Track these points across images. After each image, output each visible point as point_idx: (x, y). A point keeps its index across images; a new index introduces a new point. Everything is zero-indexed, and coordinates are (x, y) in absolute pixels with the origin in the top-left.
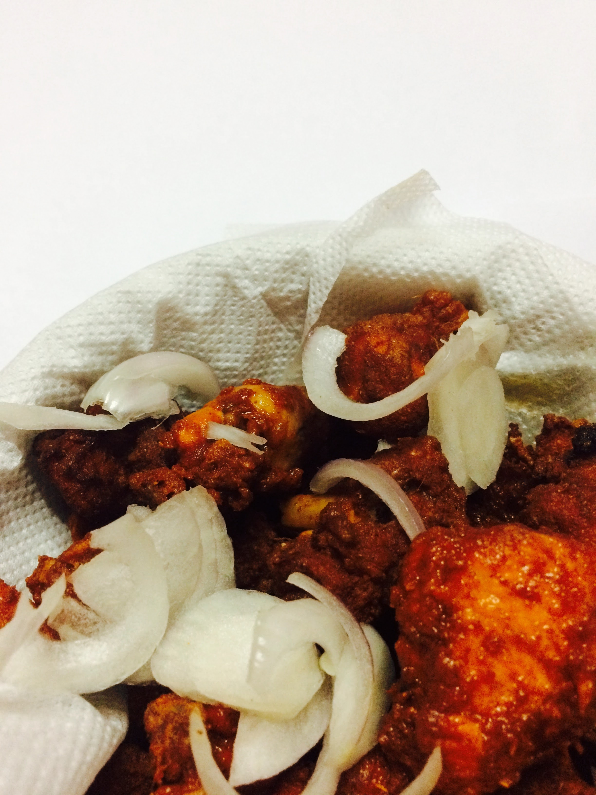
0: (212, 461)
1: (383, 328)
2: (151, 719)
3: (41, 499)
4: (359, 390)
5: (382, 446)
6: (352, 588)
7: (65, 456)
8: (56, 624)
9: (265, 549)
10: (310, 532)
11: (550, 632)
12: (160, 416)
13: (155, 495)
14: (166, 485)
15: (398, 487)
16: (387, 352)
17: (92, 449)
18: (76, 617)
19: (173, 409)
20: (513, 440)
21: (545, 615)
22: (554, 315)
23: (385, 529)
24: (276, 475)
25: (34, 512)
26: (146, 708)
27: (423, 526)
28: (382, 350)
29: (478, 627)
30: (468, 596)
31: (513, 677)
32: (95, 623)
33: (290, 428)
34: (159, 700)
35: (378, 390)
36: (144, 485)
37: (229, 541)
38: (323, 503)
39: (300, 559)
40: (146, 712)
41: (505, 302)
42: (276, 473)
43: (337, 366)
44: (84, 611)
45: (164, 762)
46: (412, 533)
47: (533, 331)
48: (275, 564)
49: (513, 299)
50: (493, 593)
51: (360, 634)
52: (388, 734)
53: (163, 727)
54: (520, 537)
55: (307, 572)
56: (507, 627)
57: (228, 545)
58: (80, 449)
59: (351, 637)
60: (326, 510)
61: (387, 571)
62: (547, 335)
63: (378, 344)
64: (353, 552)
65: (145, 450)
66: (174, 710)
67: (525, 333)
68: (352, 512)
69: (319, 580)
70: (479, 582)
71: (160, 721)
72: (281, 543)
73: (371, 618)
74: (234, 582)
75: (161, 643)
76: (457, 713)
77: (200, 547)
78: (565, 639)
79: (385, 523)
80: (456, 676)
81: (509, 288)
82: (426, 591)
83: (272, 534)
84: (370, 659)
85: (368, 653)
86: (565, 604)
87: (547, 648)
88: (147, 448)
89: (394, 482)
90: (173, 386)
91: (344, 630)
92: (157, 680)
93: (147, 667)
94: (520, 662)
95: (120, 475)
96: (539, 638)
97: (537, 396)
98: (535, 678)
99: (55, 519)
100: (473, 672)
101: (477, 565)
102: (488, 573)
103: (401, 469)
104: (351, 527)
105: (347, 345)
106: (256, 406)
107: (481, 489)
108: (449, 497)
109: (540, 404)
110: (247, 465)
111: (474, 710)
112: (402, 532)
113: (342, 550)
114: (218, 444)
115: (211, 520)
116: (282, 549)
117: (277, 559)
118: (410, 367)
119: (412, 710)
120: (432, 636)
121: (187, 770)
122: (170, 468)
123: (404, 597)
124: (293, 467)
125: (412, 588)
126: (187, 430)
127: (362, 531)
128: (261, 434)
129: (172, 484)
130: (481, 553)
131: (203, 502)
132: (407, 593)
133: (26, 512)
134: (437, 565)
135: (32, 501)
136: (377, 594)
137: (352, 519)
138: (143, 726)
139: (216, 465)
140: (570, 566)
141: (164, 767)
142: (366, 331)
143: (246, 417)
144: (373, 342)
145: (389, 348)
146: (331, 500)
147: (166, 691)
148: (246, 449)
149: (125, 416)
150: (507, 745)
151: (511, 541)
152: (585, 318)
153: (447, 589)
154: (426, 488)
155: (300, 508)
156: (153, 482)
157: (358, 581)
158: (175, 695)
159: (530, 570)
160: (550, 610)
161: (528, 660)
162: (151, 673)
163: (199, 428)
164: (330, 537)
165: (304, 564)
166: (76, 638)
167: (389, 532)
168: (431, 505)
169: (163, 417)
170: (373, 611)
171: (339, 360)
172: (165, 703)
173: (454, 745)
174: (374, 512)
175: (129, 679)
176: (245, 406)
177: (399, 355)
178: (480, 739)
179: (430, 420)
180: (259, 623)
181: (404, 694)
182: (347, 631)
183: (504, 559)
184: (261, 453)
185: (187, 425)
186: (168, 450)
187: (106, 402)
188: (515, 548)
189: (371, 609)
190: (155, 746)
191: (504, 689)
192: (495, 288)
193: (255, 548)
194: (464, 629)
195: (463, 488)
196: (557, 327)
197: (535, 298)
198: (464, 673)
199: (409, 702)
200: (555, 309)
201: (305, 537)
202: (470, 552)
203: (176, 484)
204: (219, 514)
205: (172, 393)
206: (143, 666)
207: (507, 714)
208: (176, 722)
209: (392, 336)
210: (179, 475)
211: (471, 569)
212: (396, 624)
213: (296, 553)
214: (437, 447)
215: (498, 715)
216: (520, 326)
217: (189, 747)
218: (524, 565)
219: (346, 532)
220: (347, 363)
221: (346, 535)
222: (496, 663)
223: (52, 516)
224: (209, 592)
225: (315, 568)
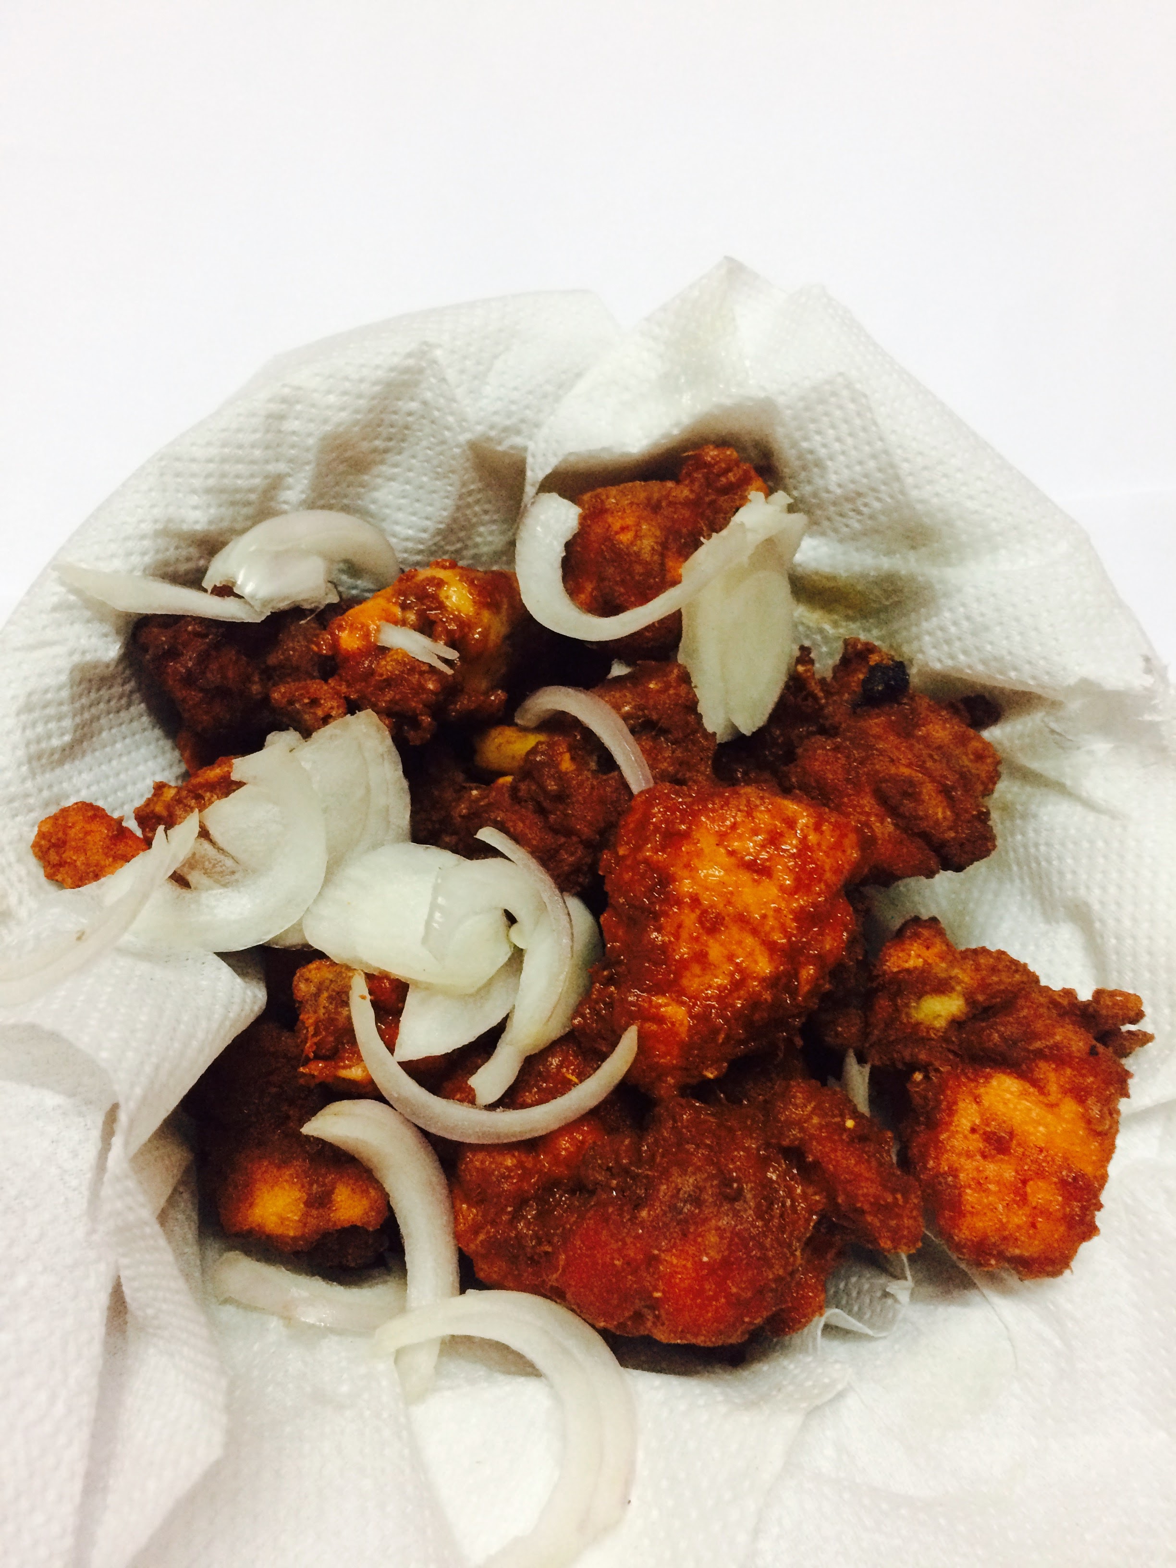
0: (385, 677)
1: (632, 504)
2: (302, 986)
3: (139, 704)
4: (593, 589)
5: (618, 670)
6: (557, 851)
7: (182, 654)
8: (185, 869)
9: (449, 795)
10: (509, 779)
11: (778, 910)
12: (313, 605)
13: (307, 717)
14: (321, 705)
15: (626, 730)
16: (632, 543)
17: (217, 646)
18: (210, 863)
19: (330, 596)
20: (800, 668)
21: (774, 891)
22: (880, 496)
23: (605, 780)
24: (469, 700)
25: (131, 721)
26: (295, 974)
27: (652, 781)
28: (625, 538)
29: (696, 900)
30: (687, 866)
31: (730, 958)
32: (233, 873)
33: (493, 636)
34: (312, 966)
35: (616, 594)
36: (291, 702)
37: (405, 784)
38: (531, 741)
39: (494, 812)
40: (296, 978)
41: (816, 465)
42: (470, 697)
43: (564, 554)
44: (221, 857)
45: (316, 1034)
46: (635, 789)
47: (851, 514)
48: (461, 816)
49: (829, 463)
50: (716, 864)
51: (562, 904)
52: (583, 1016)
53: (317, 995)
54: (758, 802)
55: (502, 827)
56: (729, 903)
57: (402, 789)
58: (201, 645)
59: (549, 907)
60: (533, 751)
61: (602, 833)
62: (869, 522)
63: (624, 529)
64: (561, 807)
65: (291, 653)
66: (331, 976)
67: (841, 515)
68: (567, 756)
69: (517, 839)
70: (702, 849)
71: (313, 989)
72: (472, 789)
73: (579, 889)
74: (409, 835)
75: (315, 901)
76: (662, 993)
77: (368, 790)
78: (794, 920)
79: (605, 773)
80: (664, 952)
81: (824, 446)
82: (640, 857)
83: (460, 777)
84: (570, 932)
85: (568, 925)
86: (798, 880)
87: (773, 928)
88: (294, 649)
89: (621, 722)
90: (331, 561)
91: (541, 897)
92: (311, 943)
93: (298, 927)
94: (740, 943)
95: (254, 683)
96: (764, 917)
97: (849, 607)
98: (756, 962)
99: (158, 732)
100: (684, 950)
101: (703, 830)
102: (713, 840)
103: (635, 705)
104: (561, 777)
105: (581, 524)
106: (448, 603)
107: (744, 735)
108: (694, 744)
109: (848, 618)
110: (431, 686)
111: (682, 992)
112: (626, 786)
113: (546, 804)
114: (392, 655)
115: (382, 755)
116: (473, 798)
117: (464, 811)
118: (663, 564)
119: (612, 989)
120: (643, 909)
121: (343, 1044)
122: (326, 681)
123: (617, 864)
124: (493, 689)
125: (626, 853)
126: (351, 632)
127: (574, 782)
128: (452, 644)
129: (330, 704)
130: (708, 817)
131: (373, 731)
132: (620, 860)
133: (120, 720)
134: (657, 829)
135: (129, 705)
136: (586, 859)
137: (566, 764)
138: (292, 994)
139: (389, 682)
140: (812, 838)
141: (316, 1040)
142: (608, 507)
143: (433, 618)
144: (617, 526)
145: (636, 536)
146: (542, 738)
147: (320, 955)
148: (430, 666)
149: (265, 603)
150: (716, 1031)
151: (747, 806)
152: (919, 507)
153: (665, 856)
154: (664, 731)
155: (500, 745)
156: (302, 699)
157: (565, 843)
158: (331, 961)
159: (765, 839)
160: (782, 888)
161: (750, 941)
162: (304, 935)
163: (368, 630)
164: (533, 788)
165: (499, 819)
166: (210, 888)
167: (610, 786)
168: (668, 754)
169: (317, 607)
170: (581, 880)
171: (568, 546)
172: (318, 969)
173: (654, 1027)
174: (595, 758)
175: (275, 940)
176: (432, 602)
177: (649, 548)
178: (685, 1022)
179: (683, 639)
180: (439, 881)
181: (605, 973)
182: (546, 900)
183: (734, 826)
184: (449, 671)
185: (352, 625)
186: (326, 656)
187: (239, 582)
188: (749, 814)
189: (578, 876)
190: (307, 1016)
191: (719, 972)
192: (805, 445)
193: (436, 793)
194: (679, 902)
195: (714, 734)
196: (883, 512)
197: (858, 468)
198: (674, 950)
199: (610, 981)
200: (883, 488)
201: (503, 785)
202: (695, 814)
203: (335, 704)
204: (394, 749)
205: (329, 571)
206: (293, 926)
207: (719, 998)
208: (334, 990)
209: (643, 518)
210: (338, 693)
211: (696, 835)
212: (606, 894)
213: (489, 805)
214: (685, 678)
215: (708, 998)
216: (835, 504)
217: (349, 1018)
218: (757, 835)
219: (553, 783)
220: (579, 549)
221: (552, 786)
222: (711, 942)
223: (154, 727)
224: (375, 846)
225: (511, 824)
